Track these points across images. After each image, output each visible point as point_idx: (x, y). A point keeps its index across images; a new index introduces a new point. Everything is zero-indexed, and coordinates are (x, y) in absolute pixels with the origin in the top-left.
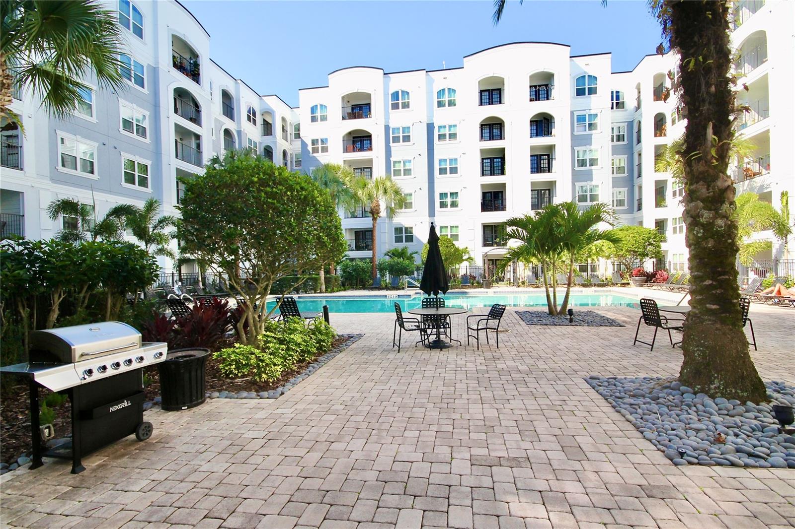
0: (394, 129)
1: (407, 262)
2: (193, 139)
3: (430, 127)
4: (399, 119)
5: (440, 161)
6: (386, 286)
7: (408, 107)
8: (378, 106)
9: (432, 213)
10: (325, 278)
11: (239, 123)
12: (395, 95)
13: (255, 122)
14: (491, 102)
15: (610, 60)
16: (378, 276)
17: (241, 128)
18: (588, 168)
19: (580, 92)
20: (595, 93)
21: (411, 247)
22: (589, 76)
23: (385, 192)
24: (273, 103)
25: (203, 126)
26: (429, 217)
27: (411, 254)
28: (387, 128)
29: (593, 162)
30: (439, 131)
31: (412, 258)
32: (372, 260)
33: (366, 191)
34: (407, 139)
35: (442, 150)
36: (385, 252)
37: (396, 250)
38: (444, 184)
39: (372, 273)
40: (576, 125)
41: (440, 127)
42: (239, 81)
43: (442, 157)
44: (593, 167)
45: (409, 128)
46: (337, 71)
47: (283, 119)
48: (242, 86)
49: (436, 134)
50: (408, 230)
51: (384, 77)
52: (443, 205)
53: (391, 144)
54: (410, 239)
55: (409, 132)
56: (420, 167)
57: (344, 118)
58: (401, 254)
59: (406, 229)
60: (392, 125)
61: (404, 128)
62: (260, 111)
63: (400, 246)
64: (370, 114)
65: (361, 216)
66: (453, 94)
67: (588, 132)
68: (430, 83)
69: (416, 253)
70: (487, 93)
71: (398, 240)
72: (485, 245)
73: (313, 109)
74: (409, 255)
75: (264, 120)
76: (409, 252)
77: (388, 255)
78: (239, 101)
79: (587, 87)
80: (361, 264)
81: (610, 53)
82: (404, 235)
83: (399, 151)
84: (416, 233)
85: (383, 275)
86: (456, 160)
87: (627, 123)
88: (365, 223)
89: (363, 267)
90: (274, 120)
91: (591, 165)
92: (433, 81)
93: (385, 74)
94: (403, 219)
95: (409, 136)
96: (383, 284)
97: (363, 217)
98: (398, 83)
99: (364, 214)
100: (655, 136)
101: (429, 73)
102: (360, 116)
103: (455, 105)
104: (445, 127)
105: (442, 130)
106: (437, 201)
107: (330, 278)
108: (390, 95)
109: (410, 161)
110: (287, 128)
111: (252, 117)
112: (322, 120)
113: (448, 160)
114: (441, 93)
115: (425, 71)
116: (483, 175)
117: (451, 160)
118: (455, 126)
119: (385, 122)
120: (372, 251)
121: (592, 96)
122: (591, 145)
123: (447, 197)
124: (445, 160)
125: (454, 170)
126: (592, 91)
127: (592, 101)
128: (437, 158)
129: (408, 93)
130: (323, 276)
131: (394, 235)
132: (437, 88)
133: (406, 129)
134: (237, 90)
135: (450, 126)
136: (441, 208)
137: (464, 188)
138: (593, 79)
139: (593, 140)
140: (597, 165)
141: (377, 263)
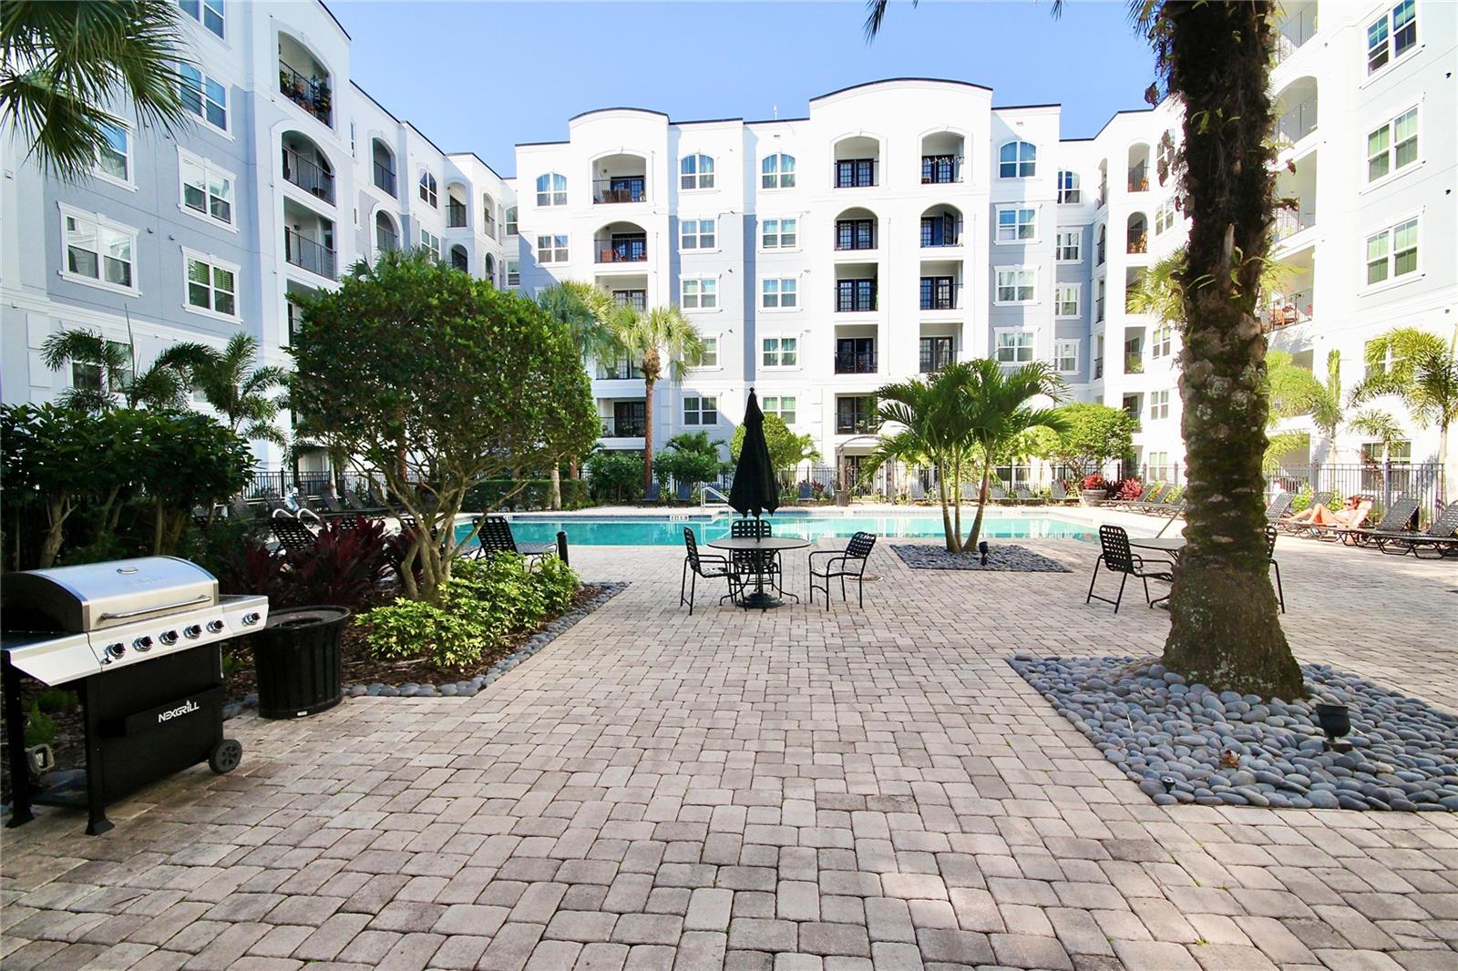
0: (685, 223)
1: (705, 458)
2: (319, 227)
3: (749, 223)
4: (694, 206)
5: (766, 282)
6: (669, 499)
7: (712, 186)
8: (658, 179)
9: (750, 373)
10: (561, 483)
11: (405, 202)
12: (689, 163)
13: (434, 202)
14: (855, 182)
15: (1058, 116)
16: (655, 481)
17: (408, 210)
18: (1016, 302)
19: (1007, 171)
20: (1033, 174)
21: (712, 433)
22: (1023, 144)
23: (669, 334)
24: (467, 167)
25: (338, 205)
26: (745, 380)
27: (713, 445)
28: (673, 221)
29: (1025, 293)
30: (765, 230)
31: (715, 451)
32: (644, 453)
33: (635, 332)
34: (708, 241)
35: (771, 265)
36: (667, 440)
37: (687, 437)
38: (771, 323)
39: (644, 477)
40: (998, 228)
41: (766, 223)
42: (406, 125)
43: (770, 277)
44: (1025, 302)
45: (712, 222)
46: (585, 114)
47: (487, 198)
48: (410, 133)
49: (759, 235)
50: (708, 403)
51: (669, 130)
52: (769, 360)
53: (681, 250)
54: (711, 418)
55: (712, 230)
56: (730, 293)
57: (596, 201)
58: (696, 444)
59: (705, 400)
60: (682, 217)
61: (703, 223)
62: (445, 181)
63: (694, 430)
64: (644, 195)
65: (625, 376)
66: (790, 165)
67: (1018, 241)
68: (750, 144)
69: (722, 442)
70: (850, 166)
71: (691, 419)
72: (840, 432)
73: (542, 182)
74: (709, 446)
75: (452, 198)
76: (710, 440)
77: (673, 446)
78: (404, 161)
79: (1018, 163)
80: (624, 460)
81: (1060, 105)
82: (700, 411)
83: (695, 264)
84: (721, 408)
85: (663, 481)
86: (793, 281)
87: (1082, 228)
88: (632, 389)
89: (628, 465)
90: (469, 199)
91: (1022, 298)
92: (756, 140)
93: (670, 124)
94: (699, 383)
95: (712, 237)
96: (663, 496)
97: (628, 378)
98: (694, 140)
99: (631, 373)
100: (1129, 252)
101: (748, 126)
102: (626, 199)
103: (793, 185)
104: (775, 223)
105: (770, 227)
106: (760, 353)
107: (570, 484)
108: (680, 164)
109: (713, 282)
110: (493, 214)
111: (429, 191)
112: (557, 202)
113: (780, 282)
114: (769, 162)
115: (741, 122)
116: (839, 309)
117: (784, 282)
118: (793, 222)
119: (671, 210)
120: (644, 439)
121: (1026, 178)
122: (1022, 263)
123: (776, 346)
124: (775, 282)
125: (789, 300)
126: (1027, 170)
127: (1026, 188)
128: (760, 278)
129: (711, 160)
130: (558, 480)
131: (683, 411)
132: (762, 152)
133: (707, 224)
134: (402, 141)
135: (784, 222)
136: (765, 365)
137: (807, 331)
138: (1029, 148)
139: (1026, 255)
140: (1031, 298)
141: (653, 459)
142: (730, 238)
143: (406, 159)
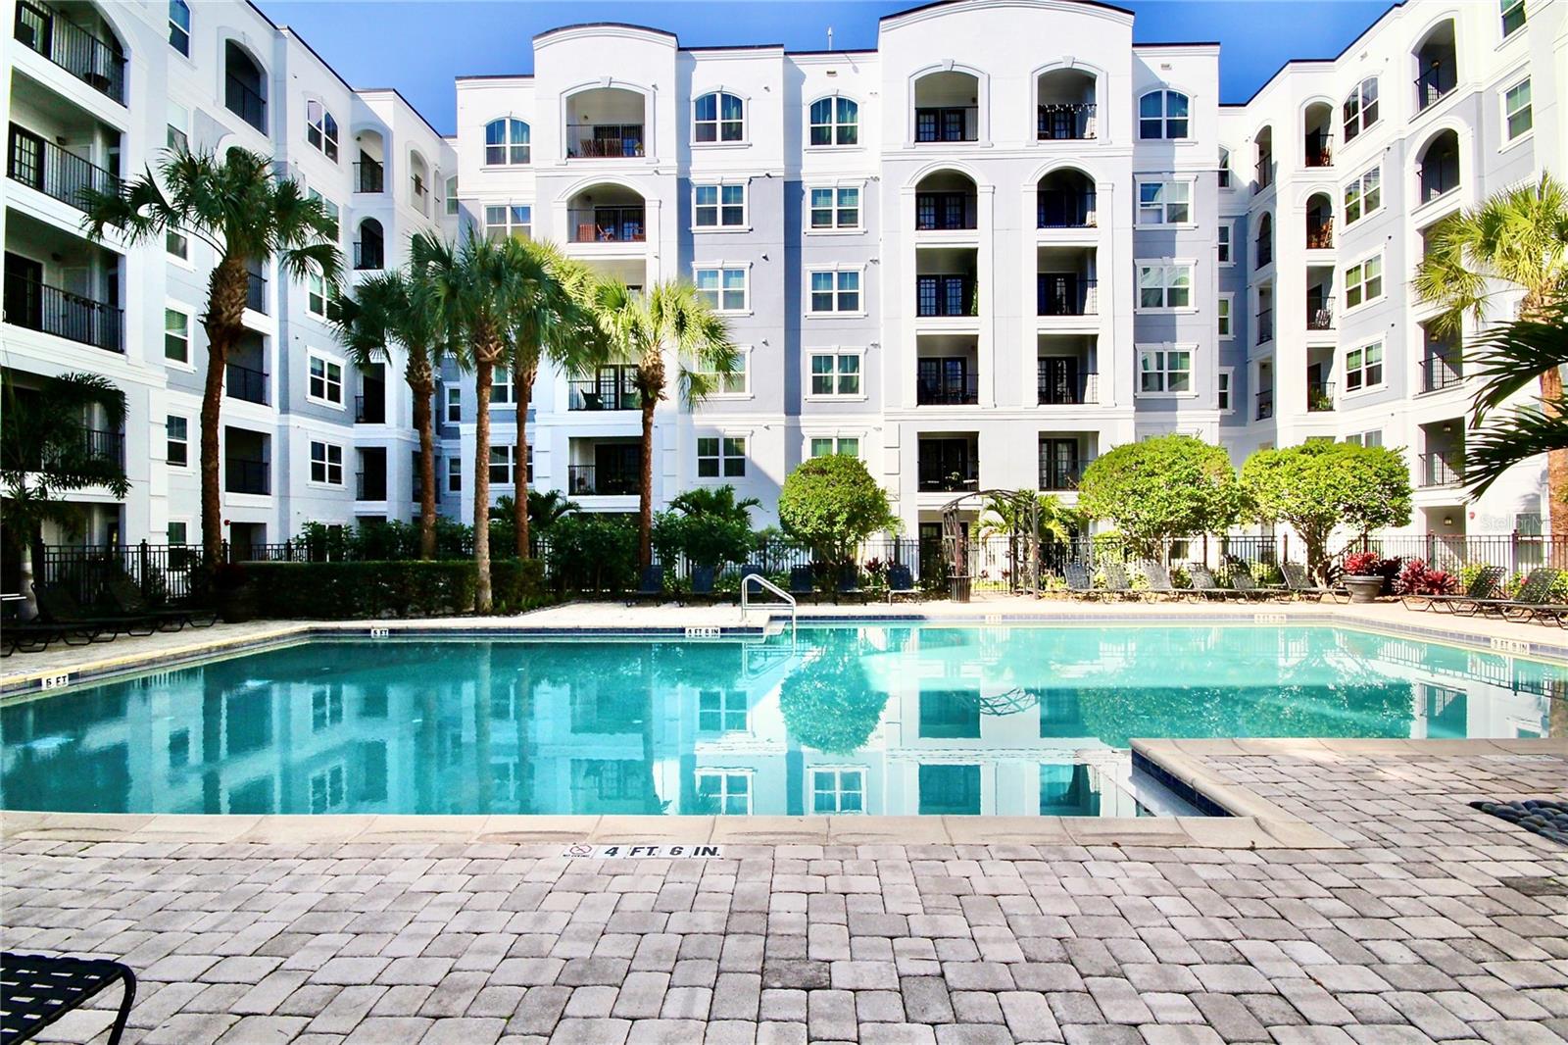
0: (701, 190)
1: (735, 524)
2: (99, 141)
3: (793, 191)
4: (714, 164)
5: (816, 276)
6: (677, 590)
7: (739, 138)
8: (661, 127)
9: (793, 407)
10: (492, 567)
11: (281, 142)
12: (707, 105)
13: (332, 150)
14: (941, 135)
15: (1217, 58)
16: (656, 562)
17: (286, 154)
18: (1165, 309)
19: (1149, 130)
20: (1184, 135)
21: (740, 490)
22: (1170, 94)
24: (385, 108)
25: (130, 106)
26: (787, 413)
27: (741, 506)
28: (684, 185)
29: (1177, 297)
30: (814, 203)
31: (745, 514)
32: (640, 517)
34: (733, 216)
35: (822, 252)
36: (673, 499)
37: (702, 494)
38: (823, 335)
39: (639, 555)
40: (1138, 207)
41: (816, 193)
42: (286, 32)
43: (822, 267)
44: (1178, 309)
45: (739, 189)
46: (556, 30)
47: (417, 160)
48: (293, 45)
49: (807, 209)
50: (733, 446)
51: (678, 58)
52: (821, 386)
53: (694, 228)
54: (737, 468)
55: (740, 200)
56: (766, 289)
57: (571, 154)
58: (720, 502)
59: (728, 442)
60: (697, 179)
61: (726, 190)
62: (352, 127)
63: (713, 485)
64: (641, 147)
65: (613, 406)
66: (849, 114)
67: (1166, 226)
68: (793, 83)
69: (755, 502)
70: (932, 118)
71: (708, 469)
72: (924, 487)
73: (494, 131)
74: (735, 507)
75: (363, 155)
76: (737, 498)
77: (682, 507)
78: (281, 82)
79: (1164, 119)
80: (606, 527)
81: (1218, 44)
82: (722, 458)
83: (714, 246)
84: (752, 452)
85: (669, 562)
86: (855, 275)
87: (1233, 221)
88: (623, 424)
89: (612, 535)
90: (388, 153)
91: (1172, 303)
92: (801, 77)
93: (680, 49)
94: (721, 417)
95: (740, 210)
96: (669, 585)
97: (616, 409)
98: (713, 74)
99: (623, 403)
100: (1309, 246)
101: (791, 57)
102: (615, 152)
103: (854, 141)
104: (828, 193)
105: (821, 200)
106: (807, 376)
107: (509, 567)
108: (693, 105)
109: (740, 273)
110: (427, 182)
111: (324, 136)
112: (514, 160)
113: (835, 276)
114: (821, 109)
115: (781, 50)
116: (919, 315)
117: (842, 276)
118: (854, 192)
119: (679, 171)
120: (639, 497)
121: (1176, 140)
122: (1172, 255)
123: (830, 367)
124: (829, 275)
125: (849, 302)
126: (1178, 130)
127: (1177, 154)
128: (808, 268)
129: (738, 102)
130: (488, 561)
131: (696, 458)
132: (810, 94)
133: (732, 192)
134: (280, 55)
135: (842, 193)
136: (814, 392)
137: (875, 345)
138: (1179, 101)
139: (1178, 246)
140: (1186, 304)
141: (654, 524)
142: (765, 213)
143: (284, 81)
